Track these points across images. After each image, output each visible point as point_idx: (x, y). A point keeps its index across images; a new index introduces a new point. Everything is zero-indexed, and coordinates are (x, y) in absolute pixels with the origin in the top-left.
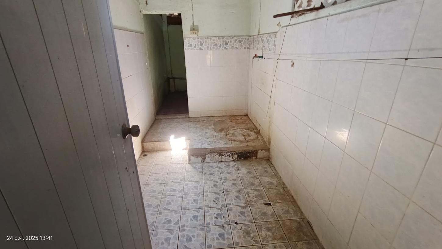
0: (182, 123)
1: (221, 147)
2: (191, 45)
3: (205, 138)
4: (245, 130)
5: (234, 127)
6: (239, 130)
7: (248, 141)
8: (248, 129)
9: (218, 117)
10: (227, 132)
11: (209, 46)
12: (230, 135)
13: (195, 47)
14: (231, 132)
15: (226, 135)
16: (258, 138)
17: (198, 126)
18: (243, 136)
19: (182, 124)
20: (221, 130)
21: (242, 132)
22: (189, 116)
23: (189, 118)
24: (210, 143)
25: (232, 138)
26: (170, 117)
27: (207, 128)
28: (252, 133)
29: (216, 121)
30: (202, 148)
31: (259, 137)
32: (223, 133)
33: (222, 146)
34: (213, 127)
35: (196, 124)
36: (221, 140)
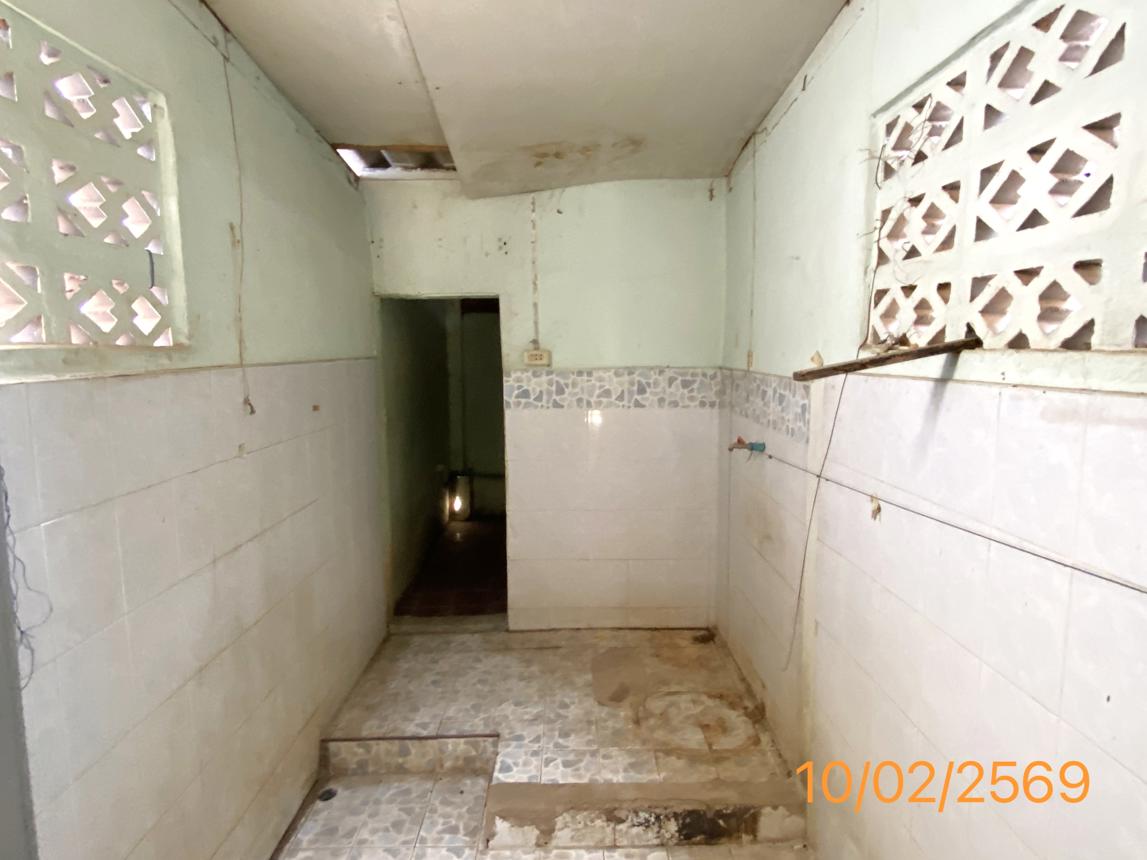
0: (481, 656)
1: (615, 780)
2: (525, 394)
3: (557, 733)
4: (710, 702)
5: (665, 683)
6: (684, 701)
7: (718, 758)
8: (721, 697)
9: (608, 633)
10: (641, 708)
11: (585, 397)
12: (652, 722)
13: (539, 398)
14: (656, 705)
15: (637, 722)
16: (757, 741)
17: (535, 669)
18: (699, 730)
19: (478, 660)
20: (617, 698)
21: (699, 709)
22: (507, 623)
23: (507, 631)
24: (571, 757)
25: (660, 735)
26: (439, 628)
27: (567, 681)
28: (735, 717)
29: (602, 651)
30: (542, 782)
31: (765, 738)
32: (624, 712)
33: (619, 778)
34: (589, 677)
35: (529, 663)
36: (615, 744)
